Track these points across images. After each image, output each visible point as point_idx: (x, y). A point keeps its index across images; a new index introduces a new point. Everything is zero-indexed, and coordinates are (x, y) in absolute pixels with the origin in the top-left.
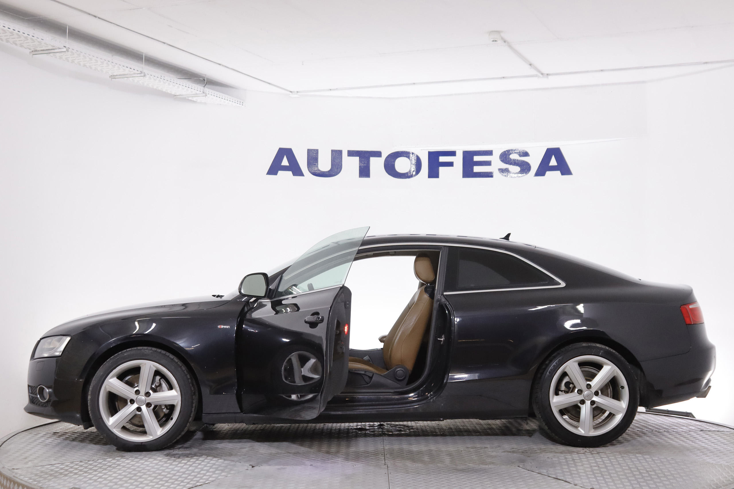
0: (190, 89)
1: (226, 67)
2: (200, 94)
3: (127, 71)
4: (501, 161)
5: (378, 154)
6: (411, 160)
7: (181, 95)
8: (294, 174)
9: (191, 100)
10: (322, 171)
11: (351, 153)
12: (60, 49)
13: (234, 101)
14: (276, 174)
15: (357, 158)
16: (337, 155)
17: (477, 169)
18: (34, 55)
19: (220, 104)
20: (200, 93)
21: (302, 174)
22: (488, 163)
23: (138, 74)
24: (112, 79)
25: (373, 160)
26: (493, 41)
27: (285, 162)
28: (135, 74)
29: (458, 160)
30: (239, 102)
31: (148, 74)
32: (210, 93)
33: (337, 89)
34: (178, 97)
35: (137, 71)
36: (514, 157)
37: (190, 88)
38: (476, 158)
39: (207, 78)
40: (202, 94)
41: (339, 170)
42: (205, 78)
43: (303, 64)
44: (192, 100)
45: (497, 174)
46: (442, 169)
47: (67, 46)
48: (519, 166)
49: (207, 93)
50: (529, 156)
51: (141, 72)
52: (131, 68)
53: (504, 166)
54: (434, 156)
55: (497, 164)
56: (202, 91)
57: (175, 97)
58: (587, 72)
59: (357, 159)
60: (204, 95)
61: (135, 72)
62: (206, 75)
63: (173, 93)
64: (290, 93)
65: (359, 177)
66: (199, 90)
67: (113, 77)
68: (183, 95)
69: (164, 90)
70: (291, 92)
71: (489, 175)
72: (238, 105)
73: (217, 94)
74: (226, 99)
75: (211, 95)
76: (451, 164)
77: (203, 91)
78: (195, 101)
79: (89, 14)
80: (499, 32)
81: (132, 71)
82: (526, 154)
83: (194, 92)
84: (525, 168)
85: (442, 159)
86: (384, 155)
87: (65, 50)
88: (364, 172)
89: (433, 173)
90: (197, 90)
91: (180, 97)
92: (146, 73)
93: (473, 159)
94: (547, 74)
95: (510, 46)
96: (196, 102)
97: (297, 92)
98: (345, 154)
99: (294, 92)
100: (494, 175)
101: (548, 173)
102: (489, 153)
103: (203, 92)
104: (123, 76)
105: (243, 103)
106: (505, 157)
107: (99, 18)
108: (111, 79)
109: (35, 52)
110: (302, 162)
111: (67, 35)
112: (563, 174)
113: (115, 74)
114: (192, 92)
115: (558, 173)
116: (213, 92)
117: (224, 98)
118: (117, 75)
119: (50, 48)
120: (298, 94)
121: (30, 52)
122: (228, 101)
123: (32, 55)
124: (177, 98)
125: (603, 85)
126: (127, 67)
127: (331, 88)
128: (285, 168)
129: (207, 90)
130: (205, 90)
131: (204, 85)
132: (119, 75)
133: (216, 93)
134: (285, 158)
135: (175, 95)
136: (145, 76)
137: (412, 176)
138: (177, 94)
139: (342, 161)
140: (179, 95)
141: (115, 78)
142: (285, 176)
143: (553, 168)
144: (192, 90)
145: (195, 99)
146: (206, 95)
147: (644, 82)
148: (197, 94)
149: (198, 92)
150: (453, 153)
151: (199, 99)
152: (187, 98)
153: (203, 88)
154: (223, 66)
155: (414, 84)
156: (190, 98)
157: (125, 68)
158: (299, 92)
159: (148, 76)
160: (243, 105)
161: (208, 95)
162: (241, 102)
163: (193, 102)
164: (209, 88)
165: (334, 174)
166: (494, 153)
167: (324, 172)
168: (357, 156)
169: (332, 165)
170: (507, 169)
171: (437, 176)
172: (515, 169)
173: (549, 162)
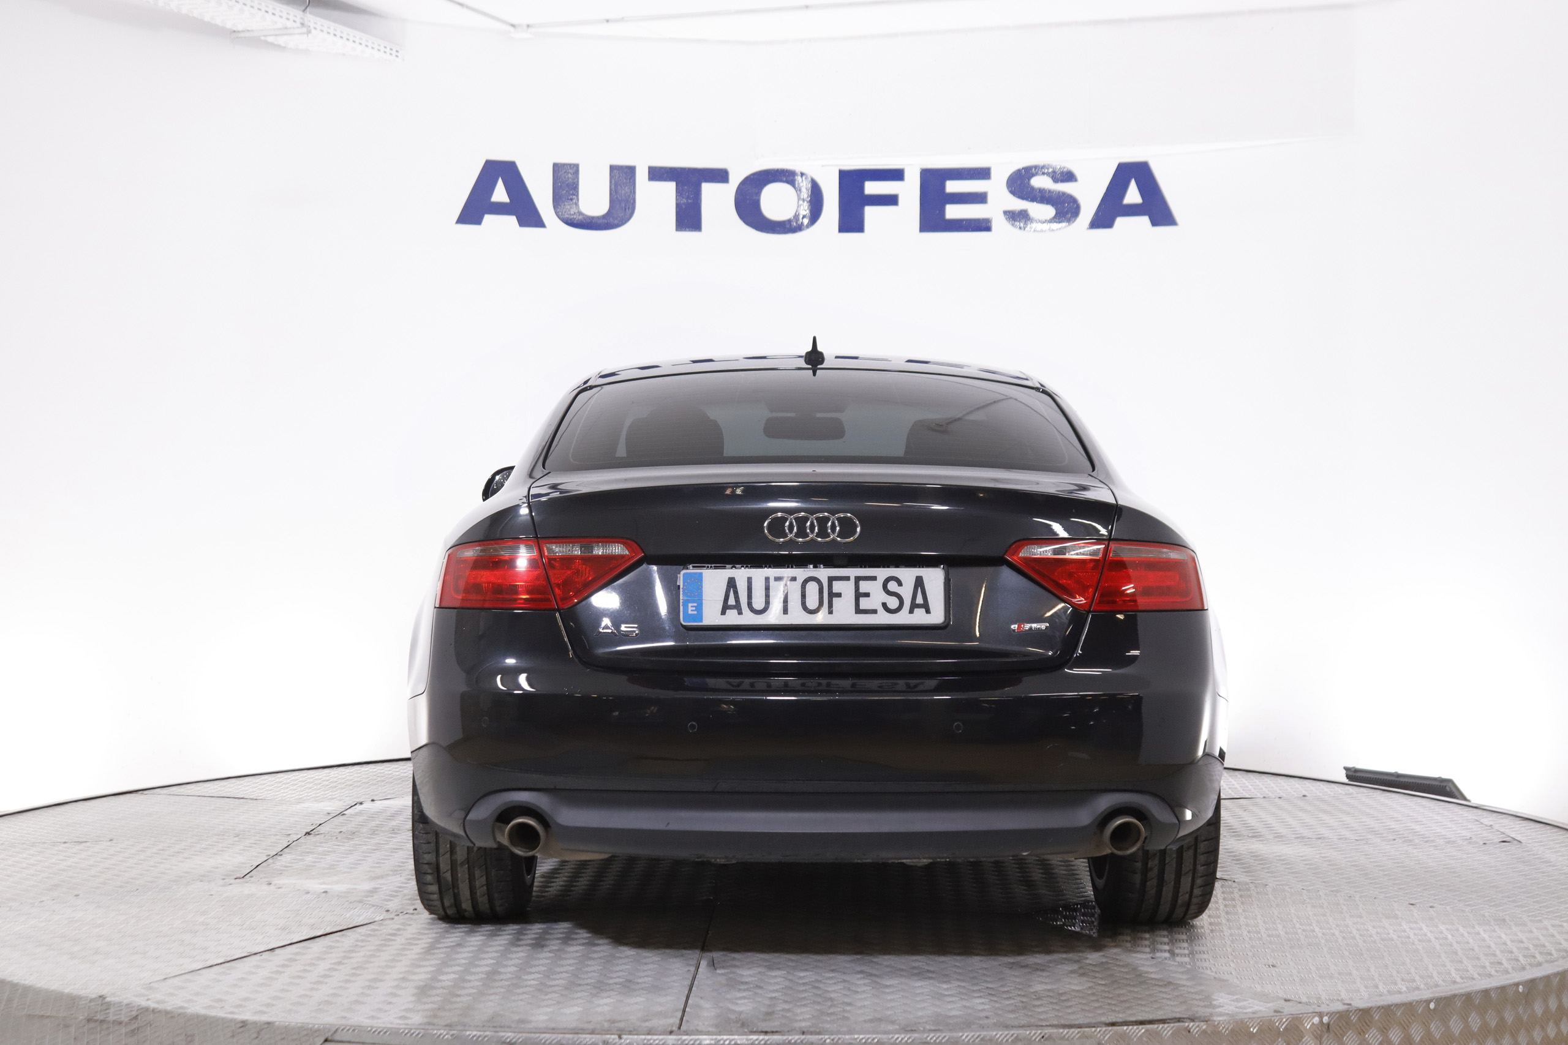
0: (270, 17)
2: (294, 28)
4: (1011, 192)
5: (720, 176)
6: (798, 190)
7: (248, 31)
8: (523, 223)
9: (272, 44)
10: (586, 215)
11: (657, 174)
13: (376, 47)
14: (478, 221)
15: (672, 186)
16: (622, 178)
17: (953, 212)
19: (344, 55)
20: (295, 25)
21: (539, 223)
22: (980, 198)
25: (708, 190)
27: (500, 194)
29: (909, 191)
30: (388, 50)
32: (319, 27)
33: (622, 20)
34: (242, 35)
36: (1040, 182)
37: (270, 13)
38: (953, 186)
40: (298, 28)
41: (628, 212)
44: (276, 43)
45: (1000, 223)
48: (1053, 205)
49: (312, 25)
50: (1076, 180)
53: (1018, 204)
54: (852, 181)
55: (1000, 199)
56: (298, 20)
57: (233, 35)
59: (670, 187)
60: (304, 30)
63: (229, 25)
64: (512, 29)
65: (677, 230)
66: (291, 18)
68: (252, 31)
69: (207, 19)
70: (513, 26)
71: (982, 226)
72: (387, 56)
73: (335, 30)
74: (358, 41)
75: (322, 31)
76: (891, 200)
77: (302, 21)
78: (283, 44)
82: (1068, 176)
83: (280, 22)
84: (1066, 209)
85: (872, 188)
86: (736, 179)
88: (689, 217)
89: (851, 222)
90: (288, 19)
91: (247, 34)
93: (943, 187)
96: (285, 47)
97: (528, 26)
98: (642, 176)
99: (520, 25)
100: (994, 225)
101: (1120, 221)
102: (983, 173)
103: (302, 24)
105: (397, 51)
106: (1020, 183)
110: (541, 194)
112: (1155, 223)
114: (276, 22)
115: (1145, 220)
116: (326, 23)
117: (351, 39)
120: (531, 30)
122: (363, 47)
124: (238, 37)
127: (607, 17)
128: (500, 209)
129: (312, 19)
130: (306, 19)
131: (304, 8)
133: (333, 25)
134: (500, 184)
135: (234, 31)
137: (799, 228)
138: (240, 28)
139: (634, 192)
140: (243, 31)
142: (500, 226)
143: (1133, 211)
144: (275, 19)
145: (281, 41)
146: (309, 32)
148: (286, 28)
149: (290, 24)
150: (896, 175)
151: (292, 42)
152: (263, 38)
153: (301, 13)
155: (807, 7)
156: (270, 39)
158: (532, 26)
160: (397, 56)
161: (313, 31)
162: (394, 50)
163: (279, 47)
164: (316, 15)
165: (616, 222)
166: (994, 173)
167: (593, 218)
168: (671, 180)
169: (612, 201)
170: (1024, 213)
171: (860, 228)
172: (1042, 212)
173: (1123, 195)
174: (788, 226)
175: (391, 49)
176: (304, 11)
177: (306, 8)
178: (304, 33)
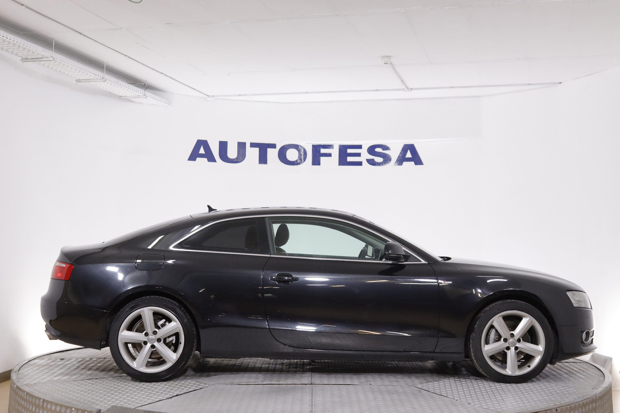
1: (166, 75)
3: (92, 77)
4: (368, 153)
5: (273, 146)
6: (299, 151)
7: (125, 96)
8: (209, 161)
9: (131, 101)
11: (253, 145)
12: (47, 58)
13: (165, 102)
14: (195, 160)
16: (242, 146)
17: (350, 159)
18: (24, 62)
19: (153, 104)
20: (142, 95)
21: (214, 161)
22: (359, 155)
23: (100, 79)
24: (78, 83)
25: (269, 150)
26: (385, 63)
27: (202, 151)
28: (97, 79)
29: (335, 152)
30: (168, 103)
31: (107, 79)
32: (149, 96)
33: (245, 95)
34: (123, 98)
35: (100, 77)
36: (378, 150)
38: (349, 151)
39: (147, 84)
40: (143, 96)
41: (243, 157)
42: (146, 83)
43: (229, 76)
44: (132, 100)
45: (365, 163)
46: (322, 159)
47: (53, 56)
48: (382, 158)
49: (147, 95)
50: (390, 150)
51: (103, 77)
52: (96, 75)
53: (371, 157)
54: (316, 149)
55: (365, 156)
56: (143, 93)
57: (120, 98)
58: (442, 88)
59: (257, 150)
60: (145, 96)
61: (99, 77)
62: (146, 81)
63: (120, 95)
64: (207, 97)
65: (259, 164)
67: (78, 81)
68: (127, 96)
69: (114, 92)
70: (208, 96)
71: (359, 164)
72: (167, 105)
73: (153, 97)
74: (160, 100)
75: (150, 97)
76: (329, 155)
78: (134, 101)
79: (77, 31)
80: (389, 57)
81: (96, 77)
82: (387, 148)
83: (138, 94)
84: (387, 159)
85: (323, 151)
86: (278, 147)
87: (51, 59)
88: (263, 159)
89: (316, 162)
90: (140, 93)
91: (125, 98)
92: (106, 79)
93: (346, 151)
94: (411, 89)
95: (393, 68)
96: (135, 102)
97: (213, 96)
98: (248, 146)
99: (210, 96)
100: (363, 164)
101: (405, 163)
102: (360, 147)
103: (144, 95)
104: (89, 80)
105: (170, 104)
106: (372, 150)
107: (83, 35)
108: (76, 82)
109: (25, 60)
110: (215, 151)
111: (53, 48)
112: (416, 164)
113: (81, 79)
114: (136, 94)
115: (413, 163)
116: (151, 94)
117: (158, 100)
118: (82, 80)
119: (40, 56)
120: (214, 97)
121: (21, 60)
122: (161, 102)
123: (22, 62)
124: (122, 98)
125: (448, 98)
126: (93, 74)
127: (240, 94)
128: (202, 156)
129: (147, 93)
130: (145, 93)
131: (145, 89)
132: (84, 80)
134: (202, 148)
135: (120, 96)
136: (106, 81)
137: (299, 164)
138: (123, 95)
139: (245, 151)
140: (124, 96)
141: (80, 82)
142: (202, 161)
143: (409, 160)
144: (137, 93)
145: (134, 100)
146: (146, 97)
147: (479, 97)
148: (139, 96)
149: (140, 95)
150: (331, 147)
151: (137, 100)
152: (129, 99)
153: (144, 91)
154: (164, 74)
155: (307, 92)
156: (131, 99)
157: (92, 74)
159: (107, 81)
160: (170, 105)
161: (148, 97)
164: (148, 92)
165: (239, 161)
166: (363, 147)
167: (232, 159)
168: (258, 147)
169: (238, 154)
170: (373, 160)
171: (319, 164)
172: (379, 160)
173: (405, 155)
174: (296, 163)
175: (169, 103)
176: (145, 90)
177: (146, 89)
178: (145, 98)
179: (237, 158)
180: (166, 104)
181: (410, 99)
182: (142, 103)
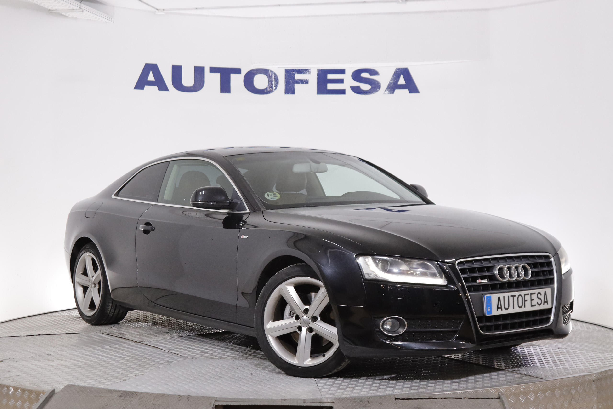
0: (69, 5)
4: (353, 79)
5: (238, 71)
6: (269, 77)
7: (56, 10)
8: (160, 89)
9: (63, 15)
10: (186, 86)
11: (213, 70)
13: (104, 17)
14: (142, 88)
15: (219, 75)
16: (199, 71)
17: (330, 86)
20: (77, 8)
21: (166, 89)
22: (341, 81)
25: (233, 76)
27: (151, 77)
29: (313, 78)
30: (108, 19)
32: (85, 9)
33: (203, 8)
34: (54, 11)
36: (365, 75)
37: (69, 3)
38: (330, 76)
40: (78, 9)
41: (201, 86)
44: (65, 15)
45: (349, 91)
48: (370, 85)
49: (83, 8)
50: (379, 75)
53: (356, 84)
54: (290, 74)
55: (349, 82)
56: (79, 6)
57: (50, 12)
60: (81, 10)
63: (49, 8)
64: (157, 11)
65: (221, 93)
68: (58, 10)
69: (42, 5)
70: (157, 9)
73: (91, 10)
74: (98, 15)
75: (86, 11)
76: (306, 82)
78: (67, 15)
82: (376, 73)
83: (72, 7)
84: (375, 86)
85: (298, 77)
86: (244, 72)
88: (225, 87)
89: (290, 90)
90: (75, 6)
91: (56, 11)
93: (326, 77)
94: (406, 1)
96: (67, 17)
97: (163, 10)
98: (207, 71)
99: (160, 9)
100: (347, 92)
101: (397, 91)
102: (342, 71)
103: (80, 8)
106: (357, 75)
110: (167, 77)
112: (410, 92)
114: (70, 7)
115: (407, 91)
116: (88, 7)
117: (96, 14)
120: (164, 11)
122: (100, 17)
124: (52, 13)
125: (450, 11)
127: (197, 7)
128: (151, 83)
129: (83, 6)
130: (81, 6)
131: (80, 1)
133: (90, 8)
134: (151, 73)
135: (50, 10)
137: (269, 92)
138: (54, 9)
139: (204, 77)
140: (54, 10)
142: (151, 90)
143: (402, 87)
144: (71, 6)
145: (67, 14)
146: (83, 11)
147: (487, 10)
148: (73, 9)
149: (75, 8)
151: (71, 14)
152: (60, 13)
155: (279, 5)
156: (63, 13)
160: (111, 21)
161: (84, 11)
162: (110, 18)
163: (65, 16)
164: (85, 4)
165: (197, 89)
166: (346, 71)
167: (188, 87)
168: (218, 72)
169: (195, 81)
170: (358, 87)
171: (293, 93)
172: (365, 87)
173: (398, 81)
174: (265, 91)
177: (82, 1)
178: (81, 12)
179: (193, 86)
180: (106, 20)
181: (403, 13)
182: (76, 18)
